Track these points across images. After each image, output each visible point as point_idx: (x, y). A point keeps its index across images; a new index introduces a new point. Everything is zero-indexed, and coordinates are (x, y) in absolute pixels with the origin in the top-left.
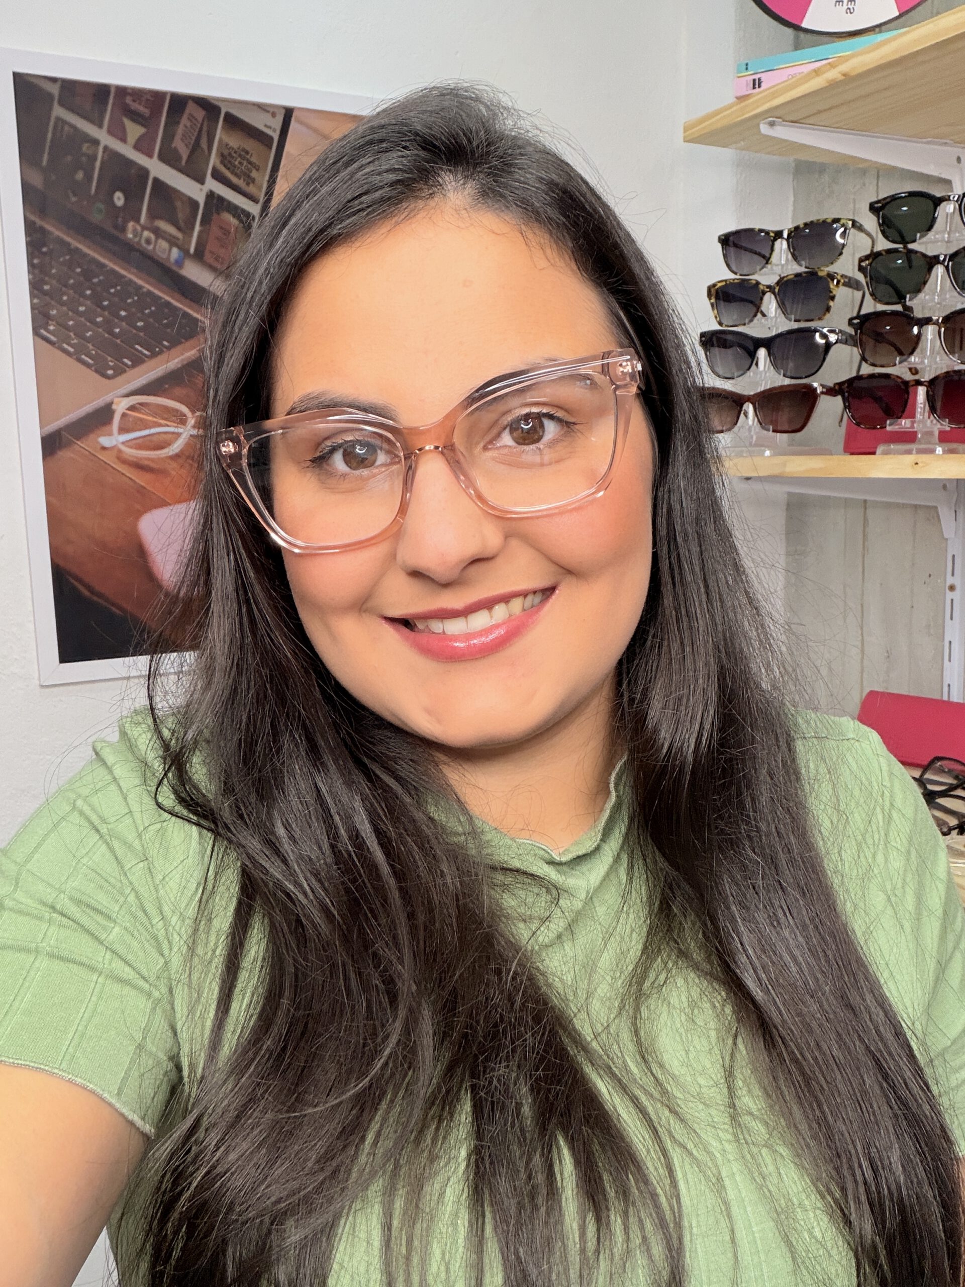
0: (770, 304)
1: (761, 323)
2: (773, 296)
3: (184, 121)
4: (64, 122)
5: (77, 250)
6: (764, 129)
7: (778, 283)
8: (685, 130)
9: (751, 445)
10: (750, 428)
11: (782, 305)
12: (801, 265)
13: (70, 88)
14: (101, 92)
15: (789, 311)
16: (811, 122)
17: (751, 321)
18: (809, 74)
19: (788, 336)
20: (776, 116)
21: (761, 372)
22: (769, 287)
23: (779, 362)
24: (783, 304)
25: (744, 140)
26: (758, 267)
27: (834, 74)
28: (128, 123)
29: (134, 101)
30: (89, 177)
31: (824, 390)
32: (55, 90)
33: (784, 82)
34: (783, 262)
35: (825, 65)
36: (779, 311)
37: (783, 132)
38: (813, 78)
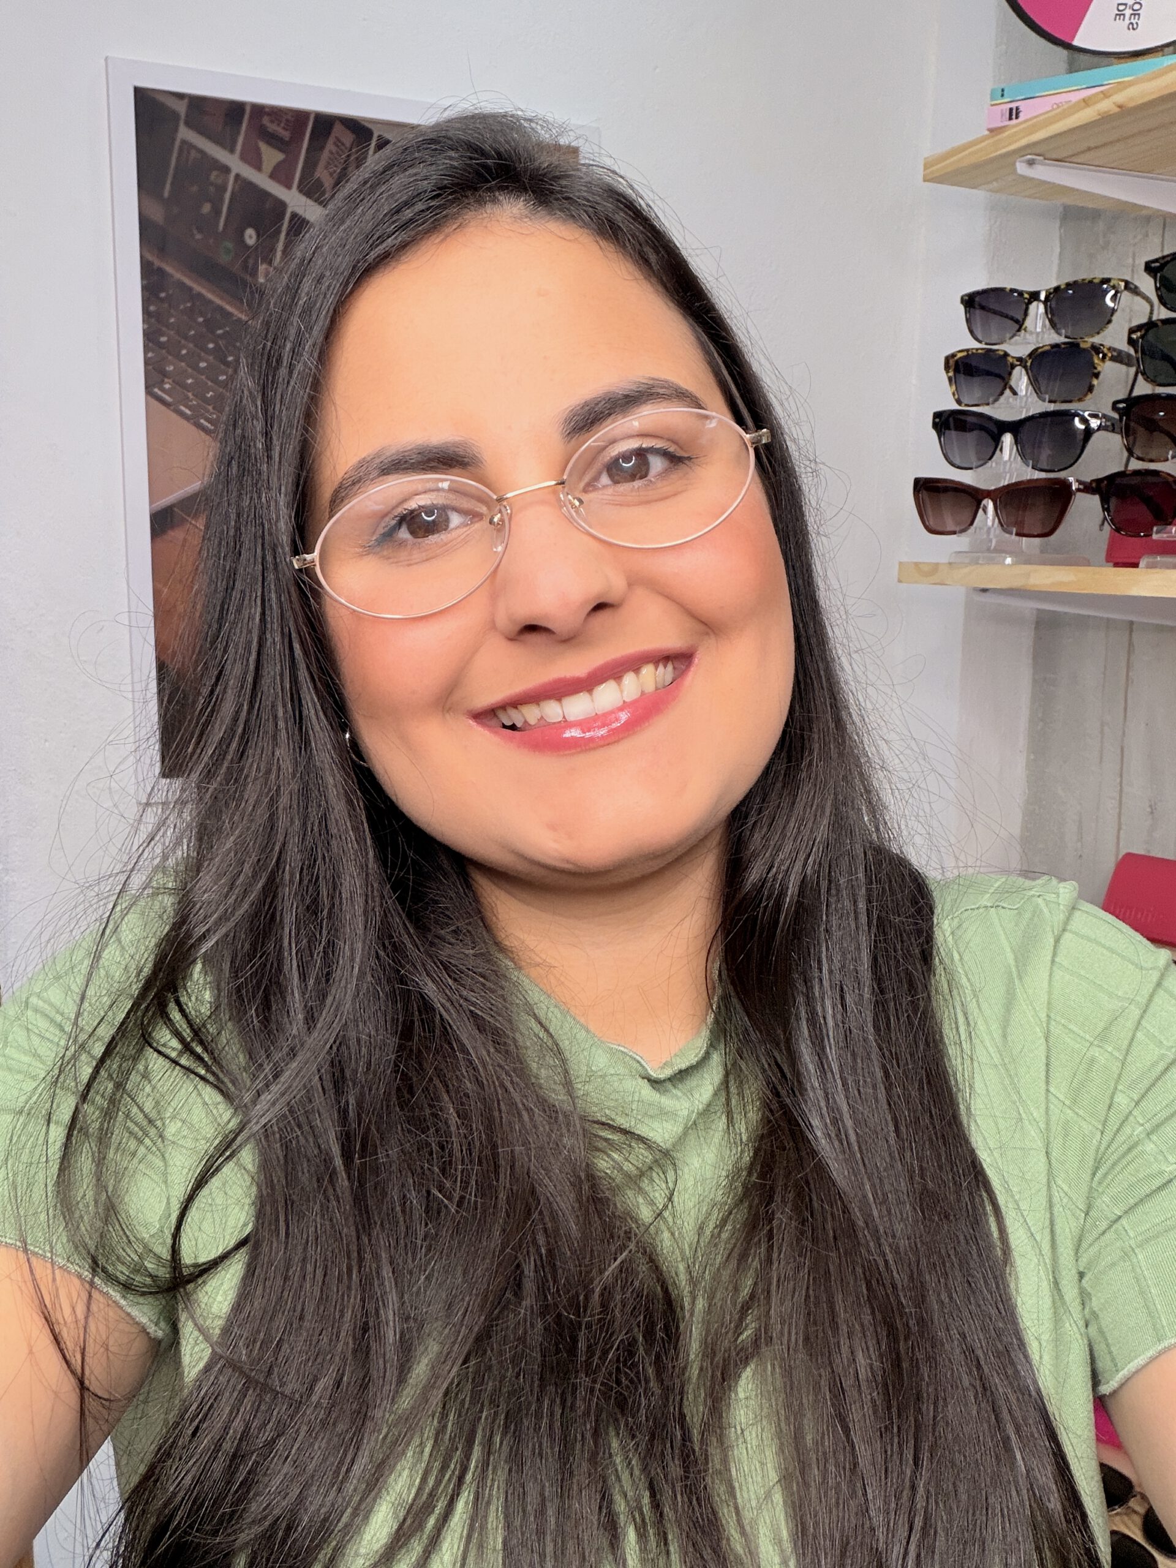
0: (1021, 380)
1: (1008, 402)
2: (1024, 372)
3: (330, 146)
4: (192, 146)
5: (200, 295)
6: (1021, 168)
7: (1030, 355)
8: (926, 167)
9: (989, 550)
10: (989, 529)
11: (1034, 382)
12: (1059, 334)
13: (199, 106)
14: (234, 111)
15: (1042, 389)
16: (1079, 161)
17: (996, 400)
18: (1078, 102)
19: (1042, 420)
20: (1037, 153)
21: (1006, 462)
22: (1020, 359)
23: (1028, 451)
24: (1036, 380)
25: (996, 180)
26: (1008, 335)
27: (1106, 106)
28: (263, 147)
29: (272, 122)
30: (217, 212)
31: (1081, 487)
32: (181, 108)
33: (1047, 112)
34: (1039, 330)
35: (1097, 94)
36: (1030, 388)
37: (1044, 172)
38: (1083, 109)
